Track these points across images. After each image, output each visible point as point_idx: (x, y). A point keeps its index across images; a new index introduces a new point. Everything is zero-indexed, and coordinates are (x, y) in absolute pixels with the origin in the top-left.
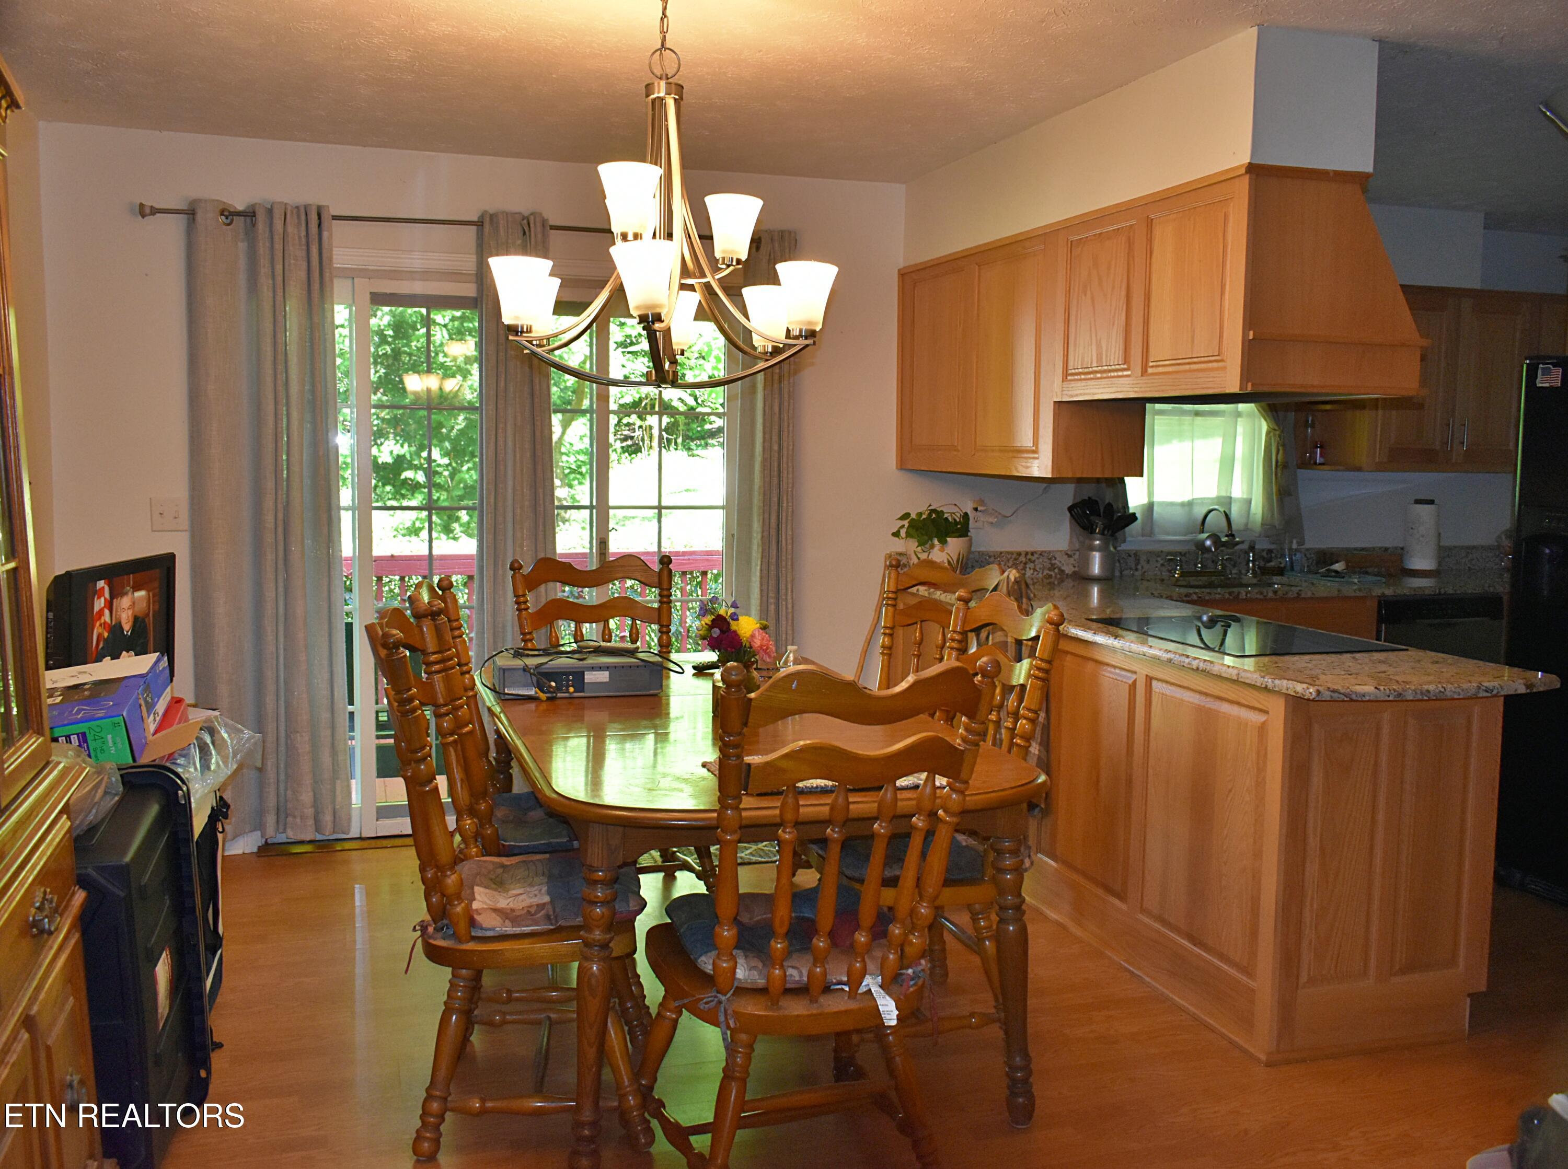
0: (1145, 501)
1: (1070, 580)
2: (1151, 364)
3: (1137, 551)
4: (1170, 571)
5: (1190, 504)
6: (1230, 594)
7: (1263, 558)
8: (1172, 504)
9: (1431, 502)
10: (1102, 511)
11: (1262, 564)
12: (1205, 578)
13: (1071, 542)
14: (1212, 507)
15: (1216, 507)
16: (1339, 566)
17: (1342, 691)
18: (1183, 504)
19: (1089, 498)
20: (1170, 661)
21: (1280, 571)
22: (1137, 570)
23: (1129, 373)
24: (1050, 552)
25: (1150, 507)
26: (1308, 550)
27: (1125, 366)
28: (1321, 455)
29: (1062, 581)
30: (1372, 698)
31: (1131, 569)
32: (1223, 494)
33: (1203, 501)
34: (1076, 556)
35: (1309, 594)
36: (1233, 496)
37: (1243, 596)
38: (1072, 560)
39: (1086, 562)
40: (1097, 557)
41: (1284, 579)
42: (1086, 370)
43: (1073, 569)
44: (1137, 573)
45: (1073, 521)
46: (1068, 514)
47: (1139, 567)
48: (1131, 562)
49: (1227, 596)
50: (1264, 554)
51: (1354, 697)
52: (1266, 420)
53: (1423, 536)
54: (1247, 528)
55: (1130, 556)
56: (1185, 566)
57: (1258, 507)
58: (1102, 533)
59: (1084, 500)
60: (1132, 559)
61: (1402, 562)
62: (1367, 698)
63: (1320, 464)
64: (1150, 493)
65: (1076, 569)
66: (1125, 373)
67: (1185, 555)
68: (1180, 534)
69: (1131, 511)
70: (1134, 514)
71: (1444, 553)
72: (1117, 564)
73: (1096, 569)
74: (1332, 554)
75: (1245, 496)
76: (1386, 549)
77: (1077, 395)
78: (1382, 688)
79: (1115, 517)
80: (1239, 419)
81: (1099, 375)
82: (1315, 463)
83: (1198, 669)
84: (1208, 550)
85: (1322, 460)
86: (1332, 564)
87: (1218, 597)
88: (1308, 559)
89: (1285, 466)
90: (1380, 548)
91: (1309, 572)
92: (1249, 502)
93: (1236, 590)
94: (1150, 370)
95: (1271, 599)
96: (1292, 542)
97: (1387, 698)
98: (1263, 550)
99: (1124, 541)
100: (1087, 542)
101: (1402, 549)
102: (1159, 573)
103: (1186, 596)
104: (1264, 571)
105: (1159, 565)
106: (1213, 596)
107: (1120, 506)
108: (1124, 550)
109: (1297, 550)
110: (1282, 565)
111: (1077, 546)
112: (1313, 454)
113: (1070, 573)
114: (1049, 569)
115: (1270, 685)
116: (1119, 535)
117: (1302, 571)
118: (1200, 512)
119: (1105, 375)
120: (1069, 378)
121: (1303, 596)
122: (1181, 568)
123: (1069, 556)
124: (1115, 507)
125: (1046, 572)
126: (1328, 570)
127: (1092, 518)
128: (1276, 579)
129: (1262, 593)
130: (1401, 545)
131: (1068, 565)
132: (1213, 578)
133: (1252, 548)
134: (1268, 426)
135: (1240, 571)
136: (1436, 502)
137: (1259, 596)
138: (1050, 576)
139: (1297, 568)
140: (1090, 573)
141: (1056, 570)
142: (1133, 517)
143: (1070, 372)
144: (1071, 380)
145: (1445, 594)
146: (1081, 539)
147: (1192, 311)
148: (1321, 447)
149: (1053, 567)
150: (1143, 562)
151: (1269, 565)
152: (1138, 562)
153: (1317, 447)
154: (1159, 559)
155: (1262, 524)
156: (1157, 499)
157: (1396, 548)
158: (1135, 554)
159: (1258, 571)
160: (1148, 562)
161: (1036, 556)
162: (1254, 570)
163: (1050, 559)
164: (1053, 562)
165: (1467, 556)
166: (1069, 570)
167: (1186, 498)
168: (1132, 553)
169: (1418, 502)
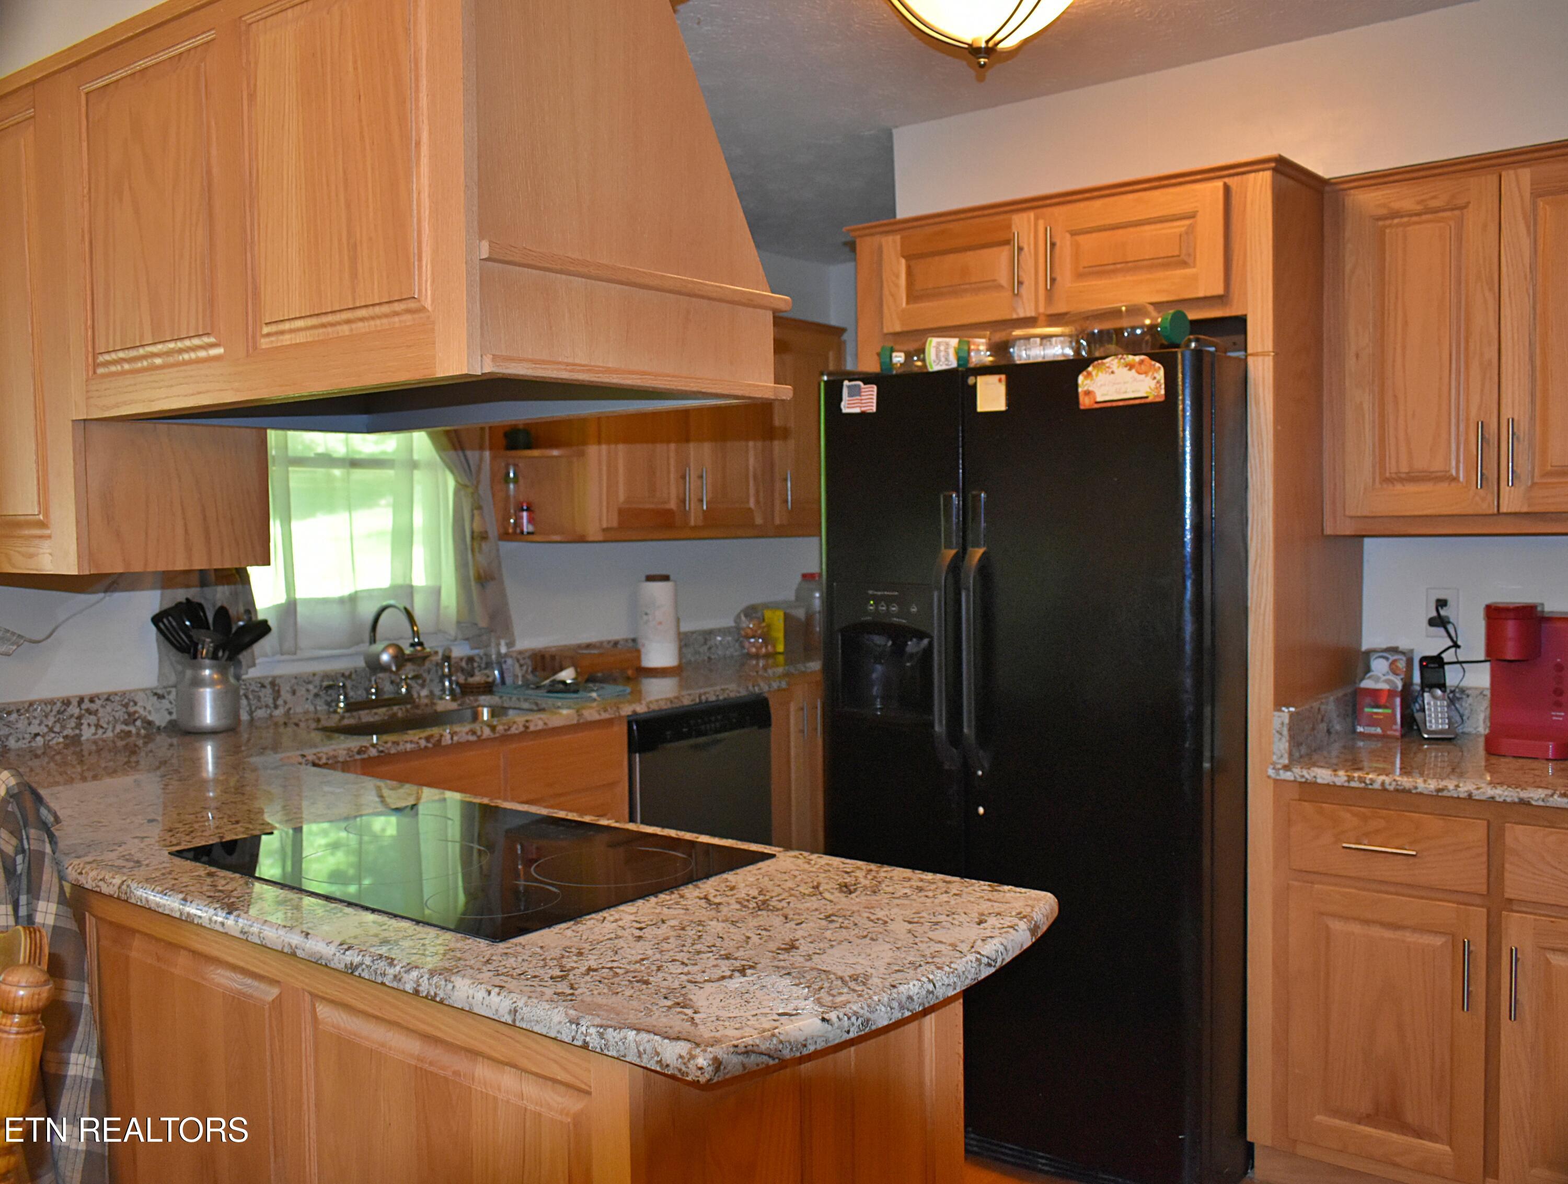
0: (282, 599)
1: (164, 735)
2: (266, 330)
3: (274, 678)
4: (328, 704)
5: (353, 599)
6: (428, 739)
7: (463, 670)
8: (325, 601)
9: (666, 578)
10: (211, 620)
11: (462, 680)
12: (383, 710)
13: (161, 675)
14: (385, 603)
15: (392, 602)
16: (567, 675)
17: (763, 1047)
18: (341, 601)
19: (187, 599)
20: (352, 969)
21: (488, 688)
22: (276, 707)
23: (220, 351)
24: (124, 694)
25: (290, 608)
26: (520, 653)
27: (212, 340)
28: (530, 521)
29: (148, 738)
30: (821, 1045)
31: (267, 706)
32: (400, 581)
33: (370, 594)
34: (172, 697)
35: (540, 726)
36: (414, 583)
37: (447, 740)
38: (165, 702)
39: (191, 705)
40: (207, 695)
41: (494, 700)
42: (133, 353)
43: (168, 718)
44: (277, 713)
45: (162, 638)
46: (154, 629)
47: (280, 702)
48: (267, 695)
49: (423, 743)
50: (463, 664)
51: (787, 1054)
52: (452, 472)
53: (660, 623)
54: (438, 631)
55: (263, 686)
56: (351, 694)
57: (450, 597)
58: (214, 657)
59: (179, 605)
60: (268, 690)
61: (639, 658)
62: (812, 1048)
63: (529, 533)
64: (290, 585)
65: (174, 717)
66: (214, 352)
67: (350, 676)
68: (341, 647)
69: (261, 617)
70: (265, 622)
71: (684, 641)
72: (244, 702)
73: (208, 716)
74: (553, 657)
75: (431, 583)
76: (616, 643)
77: (117, 406)
78: (833, 1016)
79: (234, 629)
80: (416, 472)
81: (158, 361)
82: (522, 532)
83: (416, 992)
84: (385, 668)
85: (531, 528)
86: (556, 672)
87: (409, 747)
88: (521, 666)
89: (481, 537)
90: (609, 642)
91: (526, 685)
92: (437, 592)
93: (435, 731)
94: (264, 343)
95: (488, 740)
96: (498, 645)
97: (846, 1037)
98: (461, 659)
99: (254, 665)
100: (189, 673)
101: (634, 640)
102: (312, 708)
103: (359, 753)
104: (467, 690)
105: (311, 697)
106: (401, 747)
107: (242, 609)
108: (253, 679)
109: (506, 655)
110: (490, 680)
111: (173, 679)
112: (518, 524)
113: (163, 724)
114: (126, 723)
115: (594, 1041)
116: (244, 657)
117: (517, 687)
118: (368, 610)
119: (171, 360)
120: (101, 371)
121: (532, 728)
122: (345, 697)
123: (160, 697)
124: (232, 612)
125: (120, 727)
126: (555, 682)
127: (194, 633)
128: (483, 699)
129: (473, 732)
130: (632, 636)
131: (157, 710)
132: (395, 708)
133: (447, 658)
134: (457, 481)
135: (431, 692)
136: (672, 578)
137: (472, 738)
138: (129, 733)
139: (509, 681)
140: (197, 724)
141: (138, 723)
142: (263, 629)
143: (101, 359)
144: (104, 376)
145: (706, 702)
146: (179, 668)
147: (348, 206)
148: (528, 510)
149: (131, 718)
150: (285, 694)
151: (471, 680)
152: (277, 694)
153: (523, 510)
154: (311, 687)
155: (458, 623)
156: (301, 593)
157: (626, 640)
158: (273, 684)
159: (458, 690)
160: (294, 693)
161: (99, 703)
162: (452, 691)
163: (126, 706)
164: (132, 709)
165: (705, 643)
166: (160, 719)
167: (343, 590)
168: (267, 683)
169: (650, 578)
